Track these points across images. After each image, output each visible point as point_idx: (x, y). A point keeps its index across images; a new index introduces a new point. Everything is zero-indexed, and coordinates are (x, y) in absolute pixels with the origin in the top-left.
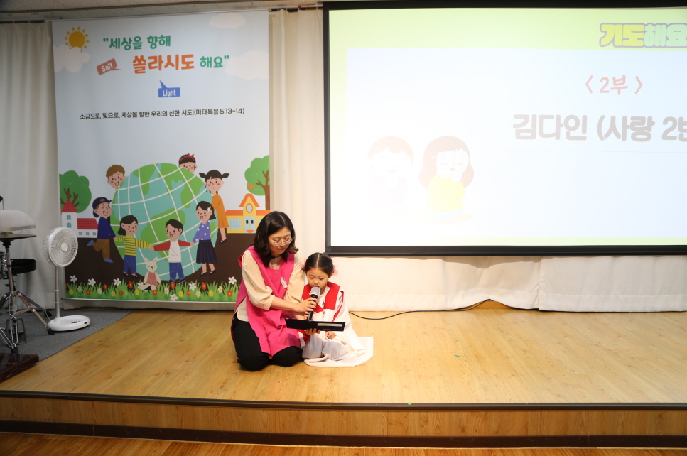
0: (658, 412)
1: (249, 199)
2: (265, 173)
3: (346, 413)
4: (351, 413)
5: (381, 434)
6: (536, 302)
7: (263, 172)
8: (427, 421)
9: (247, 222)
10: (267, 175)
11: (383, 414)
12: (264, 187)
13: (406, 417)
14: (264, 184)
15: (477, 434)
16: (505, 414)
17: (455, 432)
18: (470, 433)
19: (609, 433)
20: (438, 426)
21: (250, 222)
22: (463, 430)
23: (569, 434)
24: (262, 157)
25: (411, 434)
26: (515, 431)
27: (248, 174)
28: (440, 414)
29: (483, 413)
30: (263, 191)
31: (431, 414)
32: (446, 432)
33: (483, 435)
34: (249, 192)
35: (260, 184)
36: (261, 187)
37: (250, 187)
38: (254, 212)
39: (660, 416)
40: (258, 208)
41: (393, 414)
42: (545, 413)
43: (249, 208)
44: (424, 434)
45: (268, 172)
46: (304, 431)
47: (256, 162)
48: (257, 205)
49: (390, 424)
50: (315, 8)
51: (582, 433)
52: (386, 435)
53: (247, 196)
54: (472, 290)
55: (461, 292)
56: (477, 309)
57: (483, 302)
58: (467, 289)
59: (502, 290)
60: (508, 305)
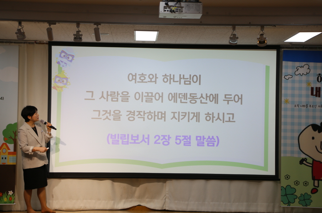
1: (4, 145)
2: (15, 132)
6: (165, 206)
7: (13, 132)
9: (3, 158)
10: (15, 134)
12: (13, 139)
14: (14, 138)
21: (4, 158)
24: (13, 123)
27: (5, 132)
30: (13, 141)
34: (4, 142)
35: (11, 138)
36: (12, 139)
37: (5, 139)
38: (7, 153)
40: (9, 151)
43: (4, 151)
45: (16, 132)
47: (9, 126)
48: (9, 149)
50: (44, 43)
53: (3, 144)
54: (130, 200)
55: (123, 200)
56: (133, 210)
57: (136, 206)
58: (127, 198)
59: (147, 200)
60: (150, 208)
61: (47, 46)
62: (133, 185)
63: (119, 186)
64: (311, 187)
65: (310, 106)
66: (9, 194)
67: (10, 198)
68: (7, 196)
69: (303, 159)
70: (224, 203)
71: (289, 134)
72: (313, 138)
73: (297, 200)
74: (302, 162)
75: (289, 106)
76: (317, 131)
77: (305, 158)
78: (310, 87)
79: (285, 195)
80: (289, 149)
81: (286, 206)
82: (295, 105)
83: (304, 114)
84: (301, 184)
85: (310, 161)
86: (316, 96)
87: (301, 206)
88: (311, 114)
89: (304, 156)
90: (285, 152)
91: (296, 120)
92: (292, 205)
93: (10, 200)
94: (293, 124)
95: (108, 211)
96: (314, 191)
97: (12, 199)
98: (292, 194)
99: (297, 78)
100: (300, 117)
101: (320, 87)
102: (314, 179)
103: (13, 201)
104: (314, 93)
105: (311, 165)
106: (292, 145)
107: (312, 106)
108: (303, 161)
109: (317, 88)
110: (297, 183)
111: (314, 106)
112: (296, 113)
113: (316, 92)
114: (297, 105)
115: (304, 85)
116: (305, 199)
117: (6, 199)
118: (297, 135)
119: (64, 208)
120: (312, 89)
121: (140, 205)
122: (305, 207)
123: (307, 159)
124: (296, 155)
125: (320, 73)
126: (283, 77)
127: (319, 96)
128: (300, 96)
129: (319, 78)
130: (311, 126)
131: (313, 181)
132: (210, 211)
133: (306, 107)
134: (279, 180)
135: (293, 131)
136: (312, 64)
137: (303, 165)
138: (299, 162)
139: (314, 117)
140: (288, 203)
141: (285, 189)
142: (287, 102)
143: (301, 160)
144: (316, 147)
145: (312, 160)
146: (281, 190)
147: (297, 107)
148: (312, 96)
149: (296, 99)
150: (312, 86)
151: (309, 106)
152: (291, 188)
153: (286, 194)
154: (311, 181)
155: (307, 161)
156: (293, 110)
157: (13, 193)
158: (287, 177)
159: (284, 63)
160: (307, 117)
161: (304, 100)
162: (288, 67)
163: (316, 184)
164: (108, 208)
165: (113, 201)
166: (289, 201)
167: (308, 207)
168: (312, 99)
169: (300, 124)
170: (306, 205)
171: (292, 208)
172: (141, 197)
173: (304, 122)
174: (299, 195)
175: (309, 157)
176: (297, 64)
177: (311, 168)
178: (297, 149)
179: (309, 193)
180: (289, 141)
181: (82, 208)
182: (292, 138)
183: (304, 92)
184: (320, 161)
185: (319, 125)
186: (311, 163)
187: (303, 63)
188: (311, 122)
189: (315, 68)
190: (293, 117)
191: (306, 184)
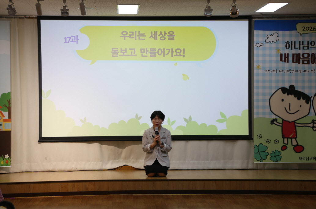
0: (152, 182)
2: (8, 100)
3: (46, 184)
4: (48, 184)
5: (59, 192)
7: (7, 100)
8: (74, 186)
10: (9, 102)
11: (59, 184)
12: (8, 108)
13: (67, 185)
14: (8, 106)
15: (92, 191)
16: (101, 183)
17: (84, 190)
18: (90, 190)
19: (137, 189)
20: (78, 188)
22: (87, 189)
23: (123, 190)
24: (7, 93)
25: (69, 191)
26: (105, 189)
28: (79, 183)
29: (93, 183)
31: (76, 183)
32: (81, 190)
33: (94, 191)
35: (6, 106)
36: (6, 107)
38: (2, 120)
39: (154, 183)
40: (4, 118)
41: (63, 184)
42: (114, 182)
44: (74, 191)
45: (10, 100)
46: (31, 192)
47: (3, 95)
48: (4, 116)
49: (62, 187)
50: (33, 18)
51: (127, 190)
52: (60, 191)
54: (117, 160)
55: (111, 161)
56: (120, 170)
57: (122, 166)
58: (114, 159)
59: (133, 160)
60: (135, 167)
61: (36, 20)
62: (119, 147)
63: (107, 148)
64: (281, 144)
65: (280, 71)
66: (5, 157)
67: (6, 161)
68: (3, 160)
69: (273, 119)
70: (203, 161)
71: (261, 97)
72: (283, 100)
73: (269, 157)
74: (272, 122)
75: (261, 71)
76: (286, 94)
77: (276, 119)
78: (279, 53)
79: (258, 153)
80: (261, 110)
81: (259, 162)
82: (266, 71)
83: (274, 78)
84: (272, 142)
85: (280, 121)
86: (285, 61)
87: (272, 162)
88: (280, 78)
89: (274, 117)
90: (258, 113)
91: (267, 85)
92: (264, 162)
93: (7, 163)
94: (264, 88)
95: (97, 171)
96: (284, 148)
97: (8, 162)
98: (264, 151)
99: (267, 45)
100: (270, 81)
101: (288, 53)
102: (283, 137)
103: (9, 164)
104: (283, 59)
105: (281, 125)
106: (264, 107)
107: (281, 71)
108: (274, 121)
109: (285, 54)
110: (268, 141)
111: (283, 70)
112: (267, 78)
113: (285, 58)
114: (267, 71)
115: (274, 52)
116: (276, 155)
117: (3, 162)
118: (268, 98)
119: (56, 170)
120: (281, 55)
121: (126, 165)
122: (276, 163)
123: (277, 120)
124: (267, 116)
125: (288, 41)
126: (255, 45)
127: (288, 62)
128: (270, 62)
129: (288, 45)
130: (280, 90)
131: (283, 139)
132: (190, 169)
133: (276, 72)
134: (253, 139)
135: (264, 94)
136: (280, 32)
137: (274, 125)
138: (270, 122)
139: (283, 81)
140: (261, 159)
141: (258, 147)
142: (258, 67)
143: (272, 120)
144: (285, 108)
145: (282, 120)
146: (254, 148)
147: (268, 73)
148: (281, 62)
149: (267, 65)
150: (281, 53)
151: (278, 71)
152: (263, 146)
153: (259, 151)
154: (281, 140)
155: (277, 121)
156: (264, 75)
157: (9, 156)
158: (260, 136)
159: (256, 32)
160: (277, 81)
161: (274, 65)
162: (259, 35)
163: (286, 142)
164: (97, 169)
165: (101, 162)
166: (261, 158)
167: (279, 162)
168: (282, 65)
169: (270, 88)
170: (277, 161)
171: (265, 164)
172: (127, 158)
173: (275, 86)
174: (270, 152)
175: (279, 118)
176: (268, 32)
177: (281, 127)
178: (268, 110)
179: (280, 150)
180: (261, 104)
181: (73, 170)
182: (264, 101)
183: (274, 58)
184: (289, 121)
185: (288, 88)
186: (281, 122)
187: (273, 32)
188: (281, 85)
189: (284, 36)
190: (264, 81)
191: (276, 142)
